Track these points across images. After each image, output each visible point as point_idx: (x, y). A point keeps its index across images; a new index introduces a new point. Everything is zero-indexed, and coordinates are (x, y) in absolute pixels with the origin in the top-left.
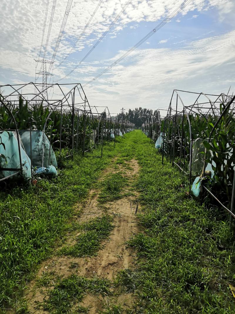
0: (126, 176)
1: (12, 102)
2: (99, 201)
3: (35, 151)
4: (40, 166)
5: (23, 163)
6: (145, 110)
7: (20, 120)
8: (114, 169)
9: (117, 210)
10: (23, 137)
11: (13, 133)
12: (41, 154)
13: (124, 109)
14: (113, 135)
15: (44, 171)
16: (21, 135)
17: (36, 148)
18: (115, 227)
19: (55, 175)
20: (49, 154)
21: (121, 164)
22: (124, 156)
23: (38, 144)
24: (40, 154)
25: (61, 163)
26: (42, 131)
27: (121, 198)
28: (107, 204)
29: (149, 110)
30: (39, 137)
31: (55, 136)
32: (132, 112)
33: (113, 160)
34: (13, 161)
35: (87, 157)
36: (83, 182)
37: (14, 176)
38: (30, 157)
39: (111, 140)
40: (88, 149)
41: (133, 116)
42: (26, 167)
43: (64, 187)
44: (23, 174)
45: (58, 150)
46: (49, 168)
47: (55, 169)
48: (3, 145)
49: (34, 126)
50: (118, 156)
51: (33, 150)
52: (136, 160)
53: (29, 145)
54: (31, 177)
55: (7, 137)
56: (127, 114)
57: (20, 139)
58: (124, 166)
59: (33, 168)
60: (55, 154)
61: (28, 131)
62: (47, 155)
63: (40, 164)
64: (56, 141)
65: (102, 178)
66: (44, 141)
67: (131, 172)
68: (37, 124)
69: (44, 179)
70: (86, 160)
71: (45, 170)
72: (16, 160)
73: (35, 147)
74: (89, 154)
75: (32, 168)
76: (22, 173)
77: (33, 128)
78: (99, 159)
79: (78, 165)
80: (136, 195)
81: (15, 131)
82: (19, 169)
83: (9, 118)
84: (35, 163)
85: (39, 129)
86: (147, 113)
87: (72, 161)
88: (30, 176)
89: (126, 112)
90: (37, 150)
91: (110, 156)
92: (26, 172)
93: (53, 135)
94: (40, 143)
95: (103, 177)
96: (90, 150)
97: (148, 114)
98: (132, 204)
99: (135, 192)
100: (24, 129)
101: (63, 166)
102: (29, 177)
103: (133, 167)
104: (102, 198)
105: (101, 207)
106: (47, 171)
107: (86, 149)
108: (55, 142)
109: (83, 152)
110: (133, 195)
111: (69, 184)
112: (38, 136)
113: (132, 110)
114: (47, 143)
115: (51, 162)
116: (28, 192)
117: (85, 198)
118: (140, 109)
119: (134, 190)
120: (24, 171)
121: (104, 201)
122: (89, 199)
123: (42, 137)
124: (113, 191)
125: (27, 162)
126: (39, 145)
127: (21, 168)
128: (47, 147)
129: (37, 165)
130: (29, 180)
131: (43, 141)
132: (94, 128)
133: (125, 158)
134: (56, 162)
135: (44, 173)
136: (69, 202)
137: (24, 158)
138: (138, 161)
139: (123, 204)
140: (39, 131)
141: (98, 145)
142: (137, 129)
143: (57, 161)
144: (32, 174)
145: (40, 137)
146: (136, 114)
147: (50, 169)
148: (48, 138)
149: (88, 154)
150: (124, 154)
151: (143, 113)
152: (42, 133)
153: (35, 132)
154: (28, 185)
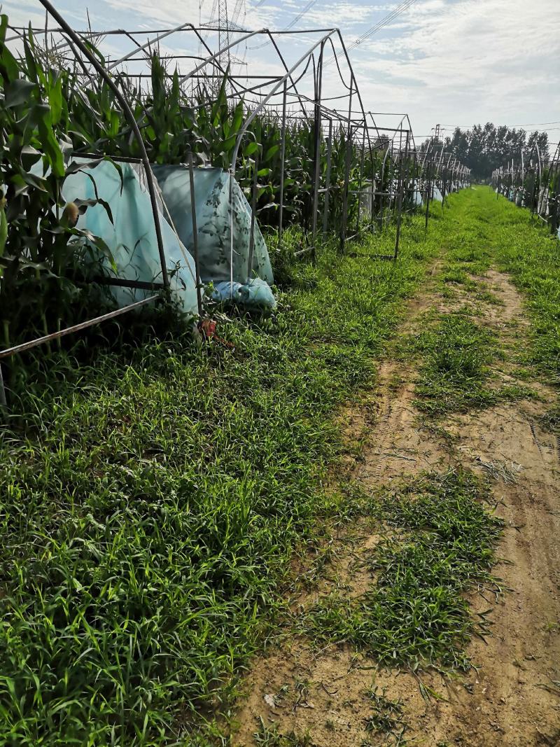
0: (486, 324)
1: (133, 78)
2: (419, 408)
3: (206, 232)
4: (223, 278)
5: (169, 267)
6: (503, 130)
7: (157, 135)
8: (441, 297)
9: (489, 447)
10: (168, 187)
11: (135, 168)
12: (224, 243)
13: (441, 127)
14: (418, 198)
15: (235, 295)
16: (161, 180)
17: (211, 222)
18: (504, 526)
19: (268, 307)
20: (249, 244)
21: (459, 282)
22: (462, 260)
23: (214, 210)
24: (221, 242)
25: (283, 270)
26: (225, 170)
27: (494, 406)
28: (450, 422)
29: (514, 132)
30: (217, 190)
31: (263, 191)
32: (464, 136)
33: (429, 269)
34: (140, 258)
35: (353, 255)
36: (353, 335)
37: (145, 305)
38: (193, 248)
39: (414, 210)
40: (354, 233)
41: (467, 147)
42: (179, 280)
43: (297, 348)
44: (172, 299)
45: (272, 233)
46: (251, 286)
47: (270, 291)
48: (106, 206)
49: (202, 155)
50: (441, 258)
51: (200, 229)
52: (501, 272)
53: (188, 212)
54: (196, 312)
55: (116, 180)
56: (448, 139)
57: (157, 190)
58: (469, 290)
59: (202, 286)
60: (265, 244)
61: (183, 168)
62: (244, 245)
63: (224, 271)
64: (268, 206)
65: (407, 324)
66: (234, 204)
67: (498, 310)
68: (212, 150)
69: (239, 320)
70: (351, 265)
71: (240, 290)
72: (147, 258)
73: (207, 220)
74: (357, 248)
75: (198, 287)
76: (169, 299)
77: (200, 162)
78: (390, 264)
79: (332, 278)
80: (546, 398)
81: (138, 162)
82: (158, 286)
83: (124, 125)
84: (209, 267)
85: (218, 165)
86: (508, 139)
87: (314, 266)
88: (193, 308)
89: (447, 135)
90: (213, 229)
91: (418, 257)
92: (181, 294)
93: (259, 186)
94: (221, 209)
95: (413, 322)
96: (359, 236)
97: (510, 143)
98: (537, 430)
99: (537, 385)
100: (172, 164)
101: (289, 279)
102: (191, 313)
103: (499, 296)
104: (430, 396)
105: (432, 431)
106: (244, 294)
107: (349, 234)
108: (265, 207)
109: (342, 241)
110: (533, 397)
111: (312, 339)
112: (216, 187)
113: (463, 130)
114: (244, 209)
115: (257, 268)
116: (190, 359)
117: (369, 389)
118: (489, 127)
119: (529, 376)
120: (174, 292)
121: (437, 411)
122: (381, 395)
123: (226, 189)
124: (461, 376)
125: (182, 264)
126: (218, 213)
127: (166, 285)
128: (242, 222)
129: (213, 274)
130: (192, 321)
131: (230, 202)
132: (369, 174)
133: (468, 264)
134: (268, 268)
135: (235, 301)
136: (321, 402)
137: (173, 250)
138: (508, 277)
139: (508, 428)
140: (219, 171)
141: (380, 222)
142: (477, 183)
143: (272, 264)
144: (200, 303)
145: (220, 188)
146: (475, 143)
147: (254, 288)
148: (246, 195)
149: (355, 247)
150: (459, 253)
151: (497, 139)
152: (227, 178)
153: (206, 174)
154: (190, 336)
